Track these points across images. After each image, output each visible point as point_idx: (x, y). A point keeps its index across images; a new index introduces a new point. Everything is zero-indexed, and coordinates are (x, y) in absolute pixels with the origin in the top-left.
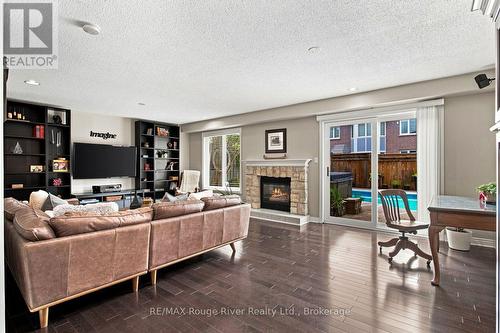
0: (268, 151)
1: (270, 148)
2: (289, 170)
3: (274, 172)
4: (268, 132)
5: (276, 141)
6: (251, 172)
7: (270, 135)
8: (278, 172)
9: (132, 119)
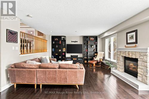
0: (127, 43)
1: (129, 42)
2: (137, 54)
3: (129, 54)
4: (127, 33)
5: (132, 37)
6: (119, 54)
7: (128, 35)
8: (131, 55)
9: (82, 36)
